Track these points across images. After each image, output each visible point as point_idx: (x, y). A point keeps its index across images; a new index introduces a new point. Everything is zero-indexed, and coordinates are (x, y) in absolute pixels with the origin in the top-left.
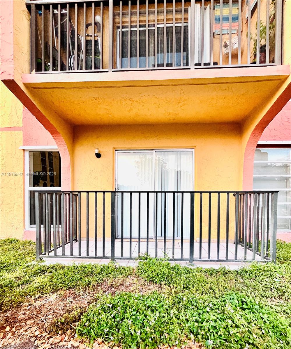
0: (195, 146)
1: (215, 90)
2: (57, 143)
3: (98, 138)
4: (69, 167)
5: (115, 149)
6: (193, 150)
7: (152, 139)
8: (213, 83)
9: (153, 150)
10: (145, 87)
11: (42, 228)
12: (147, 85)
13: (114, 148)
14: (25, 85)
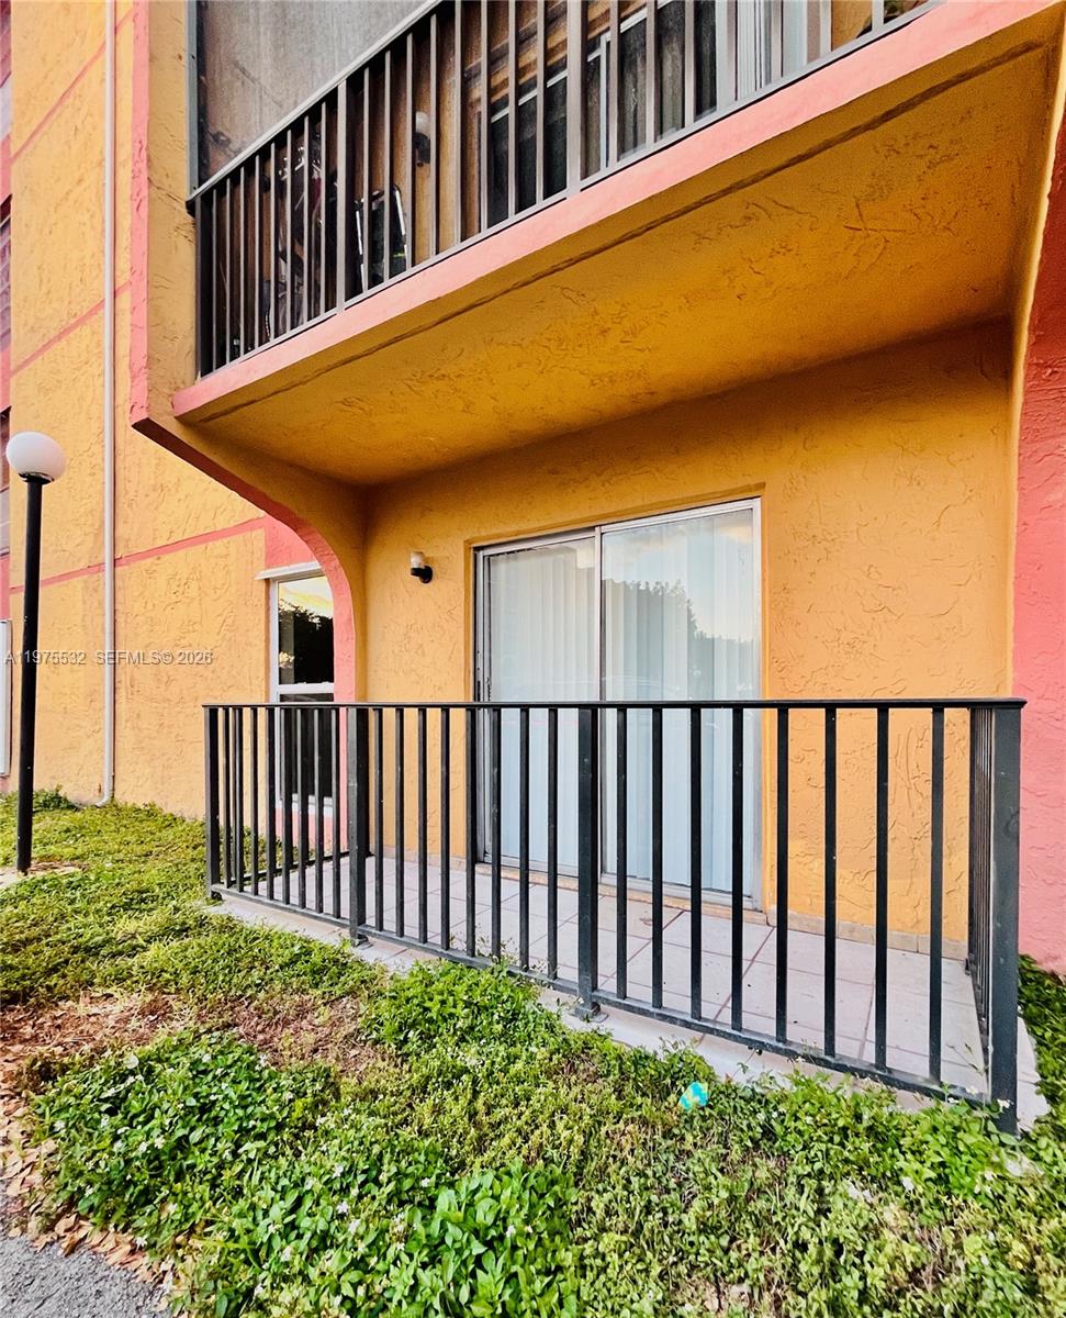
0: (762, 486)
1: (701, 237)
2: (315, 551)
3: (423, 515)
4: (350, 619)
5: (475, 545)
6: (757, 503)
7: (587, 487)
8: (667, 219)
9: (593, 528)
10: (438, 326)
11: (310, 806)
12: (437, 319)
13: (468, 542)
14: (182, 419)
